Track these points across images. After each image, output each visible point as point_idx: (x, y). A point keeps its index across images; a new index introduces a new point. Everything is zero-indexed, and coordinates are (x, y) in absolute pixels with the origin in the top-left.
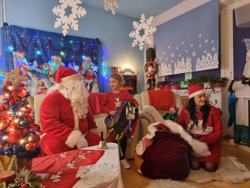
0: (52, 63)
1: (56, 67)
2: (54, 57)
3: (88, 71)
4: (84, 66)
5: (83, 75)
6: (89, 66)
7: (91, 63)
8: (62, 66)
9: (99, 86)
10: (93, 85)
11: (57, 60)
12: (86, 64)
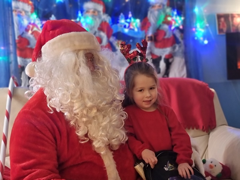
0: (85, 18)
1: (93, 25)
2: (88, 5)
3: (161, 28)
4: (151, 18)
5: (151, 39)
6: (162, 17)
7: (168, 10)
8: (105, 22)
9: (186, 63)
10: (173, 61)
11: (95, 11)
12: (156, 13)
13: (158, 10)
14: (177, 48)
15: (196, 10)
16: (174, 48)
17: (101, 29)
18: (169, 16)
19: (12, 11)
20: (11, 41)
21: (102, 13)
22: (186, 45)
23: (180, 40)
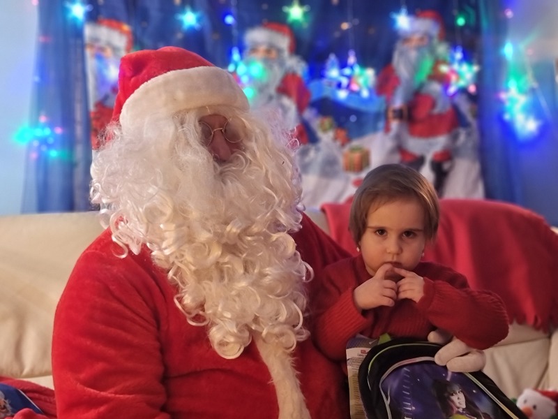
3: (424, 91)
4: (401, 67)
5: (400, 114)
6: (427, 65)
7: (442, 49)
8: (294, 75)
9: (484, 173)
10: (452, 168)
11: (271, 48)
12: (413, 54)
13: (418, 48)
14: (462, 137)
15: (508, 50)
16: (455, 137)
17: (283, 90)
18: (444, 62)
19: (83, 47)
20: (79, 115)
21: (286, 54)
22: (482, 132)
23: (470, 118)
